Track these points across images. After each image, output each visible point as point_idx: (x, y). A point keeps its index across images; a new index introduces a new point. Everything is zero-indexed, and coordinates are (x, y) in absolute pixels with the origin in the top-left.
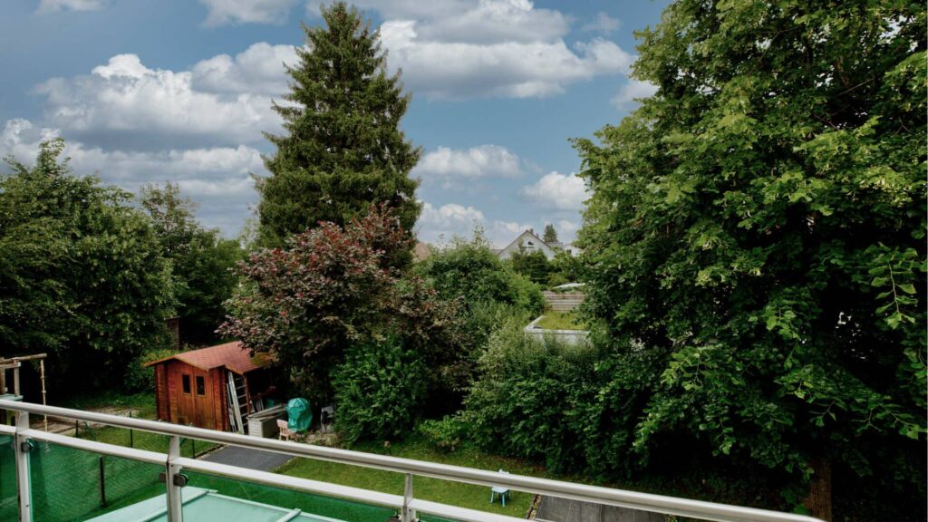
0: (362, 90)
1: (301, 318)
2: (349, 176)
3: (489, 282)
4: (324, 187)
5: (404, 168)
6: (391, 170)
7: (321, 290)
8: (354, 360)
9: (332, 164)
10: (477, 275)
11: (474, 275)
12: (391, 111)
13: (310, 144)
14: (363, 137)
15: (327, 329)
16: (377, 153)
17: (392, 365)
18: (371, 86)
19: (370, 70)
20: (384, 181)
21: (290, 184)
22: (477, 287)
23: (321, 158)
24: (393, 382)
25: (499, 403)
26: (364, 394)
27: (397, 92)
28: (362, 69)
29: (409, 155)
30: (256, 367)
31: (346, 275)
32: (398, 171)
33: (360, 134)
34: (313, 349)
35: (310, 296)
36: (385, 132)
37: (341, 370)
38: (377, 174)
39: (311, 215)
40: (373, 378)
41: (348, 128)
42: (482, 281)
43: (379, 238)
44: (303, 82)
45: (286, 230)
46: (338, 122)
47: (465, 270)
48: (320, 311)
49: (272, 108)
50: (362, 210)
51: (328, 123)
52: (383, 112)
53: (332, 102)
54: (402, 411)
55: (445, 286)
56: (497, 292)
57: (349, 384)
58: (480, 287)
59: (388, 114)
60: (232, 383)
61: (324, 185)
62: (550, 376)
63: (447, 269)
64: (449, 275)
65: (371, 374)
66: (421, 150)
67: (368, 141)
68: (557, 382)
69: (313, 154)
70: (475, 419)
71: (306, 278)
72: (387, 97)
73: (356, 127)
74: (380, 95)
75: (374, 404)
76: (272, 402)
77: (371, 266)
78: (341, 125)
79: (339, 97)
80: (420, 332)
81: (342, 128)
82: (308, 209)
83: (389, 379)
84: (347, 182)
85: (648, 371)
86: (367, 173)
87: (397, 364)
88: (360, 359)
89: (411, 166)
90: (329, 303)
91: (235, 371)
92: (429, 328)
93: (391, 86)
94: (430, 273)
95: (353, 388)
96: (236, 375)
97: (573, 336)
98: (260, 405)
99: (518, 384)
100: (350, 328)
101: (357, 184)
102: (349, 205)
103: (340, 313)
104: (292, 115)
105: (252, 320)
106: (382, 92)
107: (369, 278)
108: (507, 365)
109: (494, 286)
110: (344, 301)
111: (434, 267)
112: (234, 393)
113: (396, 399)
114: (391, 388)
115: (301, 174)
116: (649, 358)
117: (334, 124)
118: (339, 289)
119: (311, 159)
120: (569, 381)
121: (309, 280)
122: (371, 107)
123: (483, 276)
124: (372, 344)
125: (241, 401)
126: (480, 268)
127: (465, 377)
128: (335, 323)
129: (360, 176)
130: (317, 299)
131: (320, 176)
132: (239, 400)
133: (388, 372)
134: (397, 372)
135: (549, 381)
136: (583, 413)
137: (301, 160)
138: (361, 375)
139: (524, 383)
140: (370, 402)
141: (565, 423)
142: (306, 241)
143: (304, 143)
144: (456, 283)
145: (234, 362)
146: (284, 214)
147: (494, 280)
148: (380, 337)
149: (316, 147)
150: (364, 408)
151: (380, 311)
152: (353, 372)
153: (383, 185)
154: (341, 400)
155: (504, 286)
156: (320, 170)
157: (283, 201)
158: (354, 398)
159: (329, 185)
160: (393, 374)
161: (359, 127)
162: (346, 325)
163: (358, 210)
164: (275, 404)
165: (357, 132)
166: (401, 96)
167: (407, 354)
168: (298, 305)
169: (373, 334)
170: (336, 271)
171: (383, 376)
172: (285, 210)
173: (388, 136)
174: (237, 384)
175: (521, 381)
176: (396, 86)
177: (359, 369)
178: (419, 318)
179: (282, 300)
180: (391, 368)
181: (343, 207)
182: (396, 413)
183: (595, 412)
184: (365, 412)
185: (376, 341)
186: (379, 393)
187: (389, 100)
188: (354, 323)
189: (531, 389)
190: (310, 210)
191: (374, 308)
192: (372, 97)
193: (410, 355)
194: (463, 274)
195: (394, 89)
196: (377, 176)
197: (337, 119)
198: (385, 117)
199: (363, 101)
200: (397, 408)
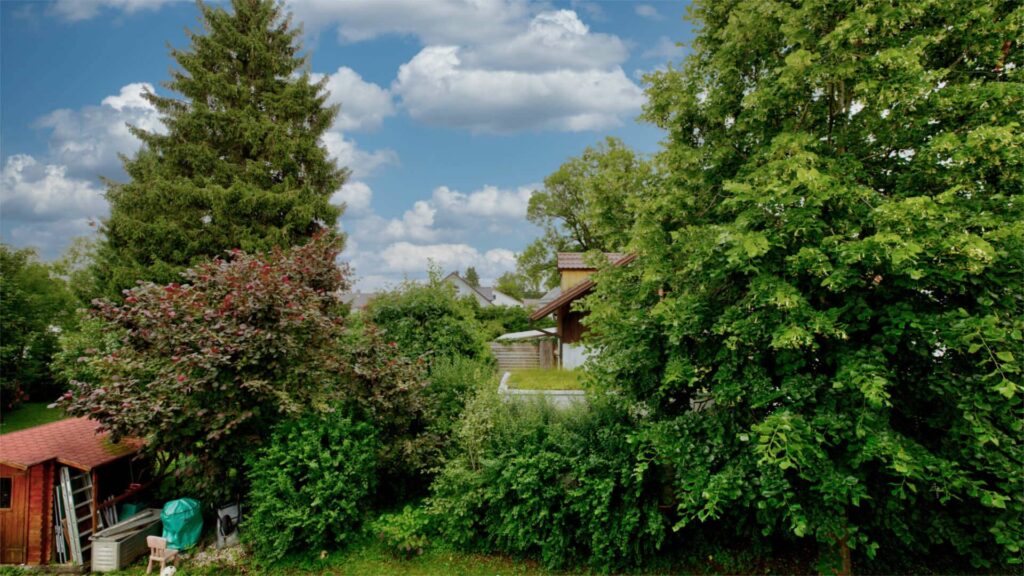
0: (274, 92)
1: (208, 384)
2: (252, 194)
3: (451, 333)
4: (218, 205)
5: (324, 190)
6: (308, 192)
7: (241, 342)
8: (284, 440)
9: (229, 178)
10: (436, 324)
11: (432, 324)
12: (311, 121)
13: (199, 148)
14: (275, 148)
15: (248, 399)
16: (289, 169)
17: (340, 443)
18: (288, 90)
19: (285, 70)
20: (300, 205)
21: (165, 197)
22: (436, 339)
23: (213, 166)
24: (340, 468)
25: (484, 486)
26: (298, 487)
27: (321, 100)
28: (277, 67)
29: (330, 177)
30: (114, 457)
31: (283, 323)
32: (316, 193)
33: (271, 143)
34: (223, 427)
35: (225, 353)
36: (303, 146)
37: (264, 454)
38: (290, 194)
39: (193, 239)
40: (313, 464)
41: (254, 135)
42: (444, 332)
43: (320, 275)
44: (194, 69)
45: (153, 256)
46: (241, 125)
47: (421, 318)
48: (239, 373)
49: (142, 95)
50: (268, 238)
51: (228, 124)
52: (302, 122)
53: (233, 100)
54: (348, 506)
55: (397, 338)
56: (460, 344)
57: (276, 475)
58: (441, 339)
59: (306, 125)
60: (66, 485)
61: (217, 201)
62: (550, 448)
63: (398, 317)
64: (403, 323)
65: (310, 458)
66: (347, 172)
67: (281, 154)
68: (559, 456)
69: (202, 161)
70: (453, 508)
71: (217, 326)
72: (309, 105)
73: (266, 134)
74: (300, 101)
75: (313, 500)
76: (133, 508)
77: (312, 311)
78: (246, 130)
79: (244, 96)
80: (380, 399)
81: (247, 134)
82: (190, 232)
83: (336, 464)
84: (250, 201)
85: (685, 442)
86: (279, 192)
87: (346, 442)
88: (293, 440)
89: (333, 189)
90: (254, 362)
91: (76, 464)
92: (391, 393)
93: (313, 94)
94: (375, 320)
95: (282, 480)
96: (74, 471)
97: (565, 398)
98: (111, 514)
99: (513, 460)
100: (283, 395)
101: (262, 205)
102: (250, 230)
103: (268, 374)
104: (172, 108)
105: (121, 388)
106: (302, 98)
107: (311, 326)
108: (498, 438)
109: (457, 338)
110: (277, 359)
111: (382, 313)
112: (69, 500)
113: (343, 490)
114: (337, 477)
115: (185, 186)
116: (685, 426)
117: (235, 128)
118: (269, 342)
119: (198, 167)
120: (573, 454)
121: (222, 329)
122: (286, 113)
123: (443, 326)
124: (311, 416)
125: (79, 513)
126: (441, 316)
127: (431, 453)
128: (261, 392)
129: (269, 195)
130: (236, 356)
131: (212, 190)
132: (77, 510)
133: (334, 454)
134: (346, 454)
135: (549, 455)
136: (591, 492)
137: (184, 168)
138: (295, 461)
139: (520, 459)
140: (308, 499)
141: (567, 506)
142: (213, 274)
143: (191, 146)
144: (411, 336)
145: (73, 451)
146: (152, 235)
147: (458, 330)
148: (323, 407)
149: (208, 153)
150: (295, 508)
151: (328, 371)
152: (283, 458)
153: (300, 208)
154: (260, 500)
155: (467, 338)
156: (214, 182)
157: (150, 219)
158: (280, 495)
159: (224, 203)
160: (340, 457)
161: (270, 136)
162: (279, 393)
163: (262, 237)
164: (138, 511)
165: (267, 140)
166: (326, 105)
167: (359, 428)
168: (208, 366)
169: (314, 403)
170: (267, 317)
171: (326, 461)
172: (153, 230)
173: (306, 150)
174: (75, 485)
175: (514, 456)
176: (320, 94)
177: (294, 453)
178: (377, 381)
179: (184, 359)
180: (337, 448)
181: (241, 232)
182: (343, 510)
183: (605, 490)
184: (298, 514)
185: (320, 413)
186: (320, 484)
187: (310, 110)
188: (287, 390)
189: (528, 467)
190: (194, 232)
191: (316, 368)
192: (288, 103)
193: (362, 428)
194: (418, 322)
195: (317, 97)
196: (290, 197)
197: (240, 122)
198: (304, 129)
199: (276, 105)
200: (343, 503)
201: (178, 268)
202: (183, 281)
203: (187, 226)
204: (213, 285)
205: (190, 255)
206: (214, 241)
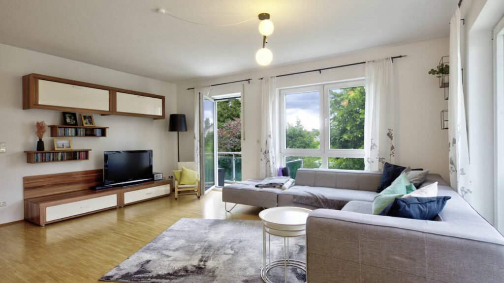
201: (222, 123)
202: (223, 128)
203: (224, 109)
204: (230, 128)
205: (225, 119)
206: (232, 114)
